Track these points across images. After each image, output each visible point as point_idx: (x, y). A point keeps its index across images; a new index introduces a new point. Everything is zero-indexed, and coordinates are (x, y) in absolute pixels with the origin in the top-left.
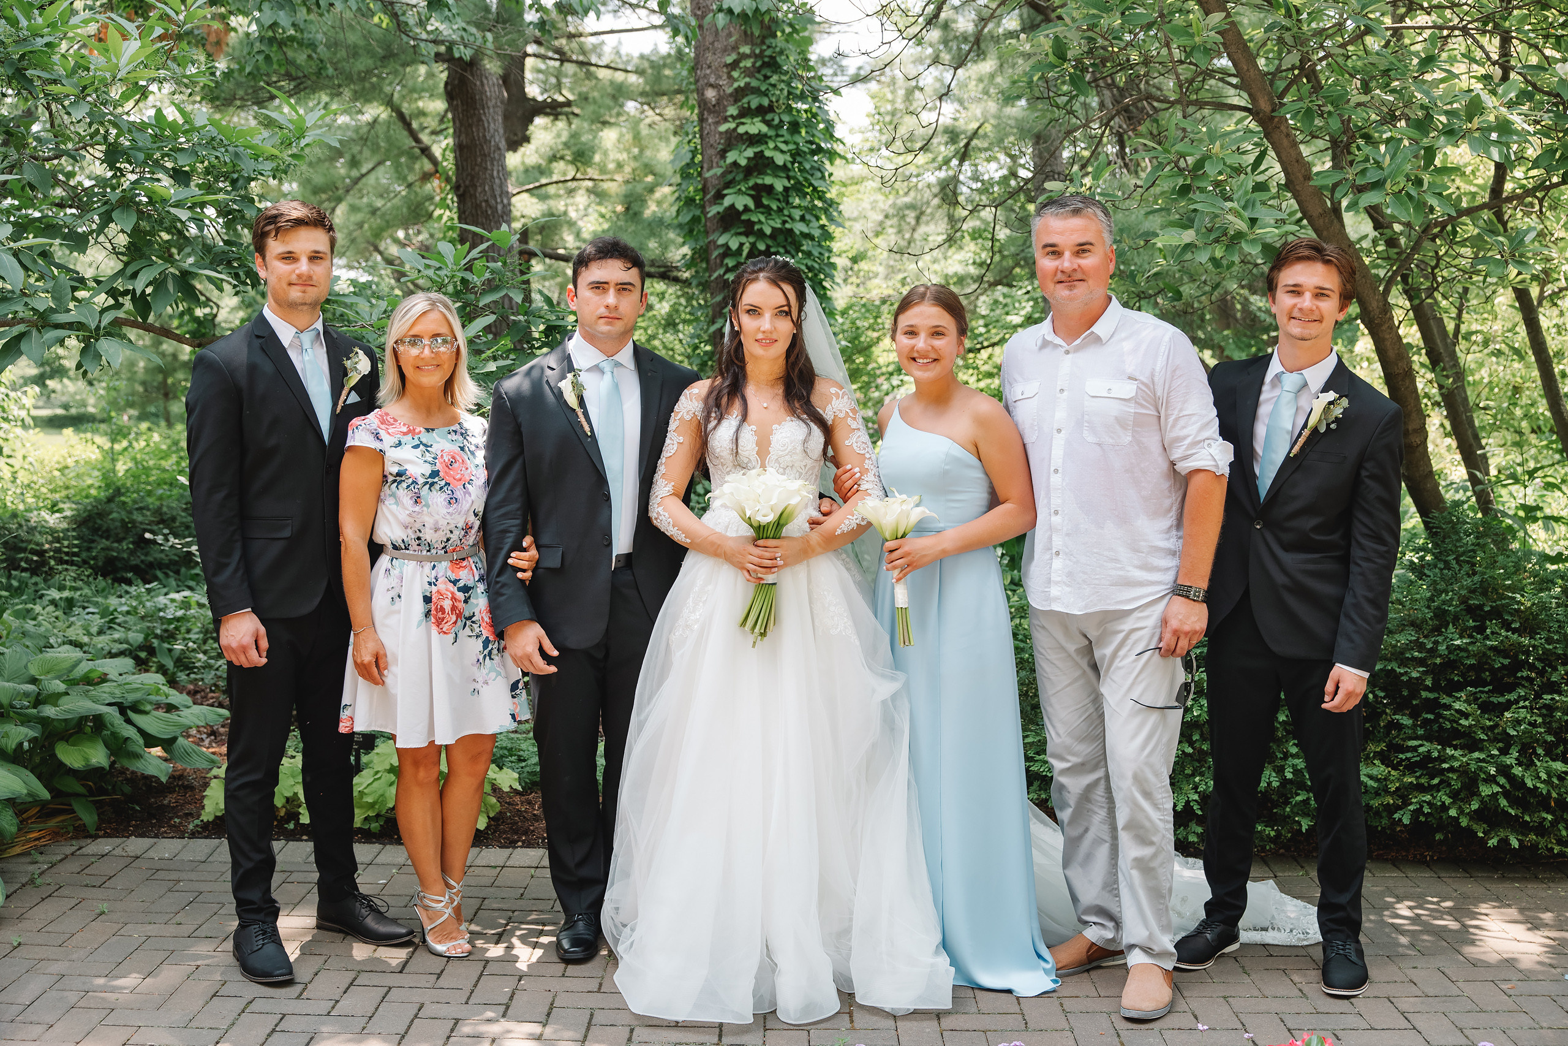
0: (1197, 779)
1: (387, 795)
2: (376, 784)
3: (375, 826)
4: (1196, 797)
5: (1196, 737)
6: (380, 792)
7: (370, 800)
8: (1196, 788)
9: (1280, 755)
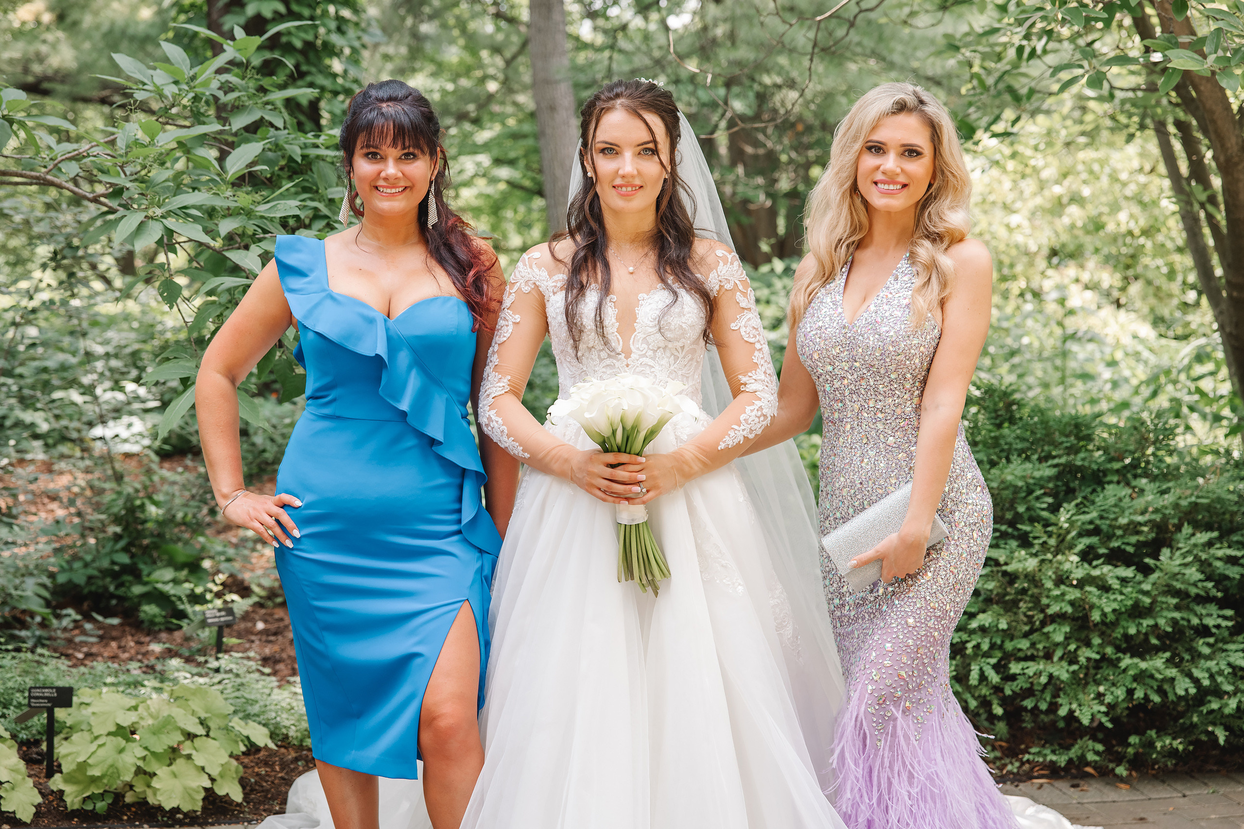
0: (1102, 689)
1: (120, 765)
2: (101, 752)
3: (101, 806)
4: (1103, 709)
5: (1096, 641)
6: (109, 762)
7: (96, 772)
8: (1100, 696)
9: (1187, 657)
